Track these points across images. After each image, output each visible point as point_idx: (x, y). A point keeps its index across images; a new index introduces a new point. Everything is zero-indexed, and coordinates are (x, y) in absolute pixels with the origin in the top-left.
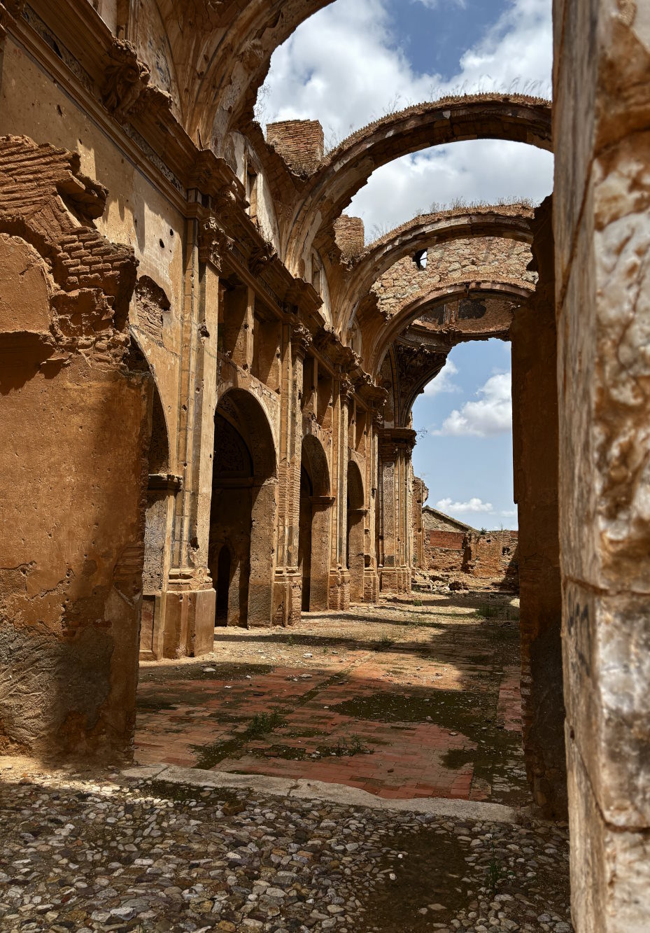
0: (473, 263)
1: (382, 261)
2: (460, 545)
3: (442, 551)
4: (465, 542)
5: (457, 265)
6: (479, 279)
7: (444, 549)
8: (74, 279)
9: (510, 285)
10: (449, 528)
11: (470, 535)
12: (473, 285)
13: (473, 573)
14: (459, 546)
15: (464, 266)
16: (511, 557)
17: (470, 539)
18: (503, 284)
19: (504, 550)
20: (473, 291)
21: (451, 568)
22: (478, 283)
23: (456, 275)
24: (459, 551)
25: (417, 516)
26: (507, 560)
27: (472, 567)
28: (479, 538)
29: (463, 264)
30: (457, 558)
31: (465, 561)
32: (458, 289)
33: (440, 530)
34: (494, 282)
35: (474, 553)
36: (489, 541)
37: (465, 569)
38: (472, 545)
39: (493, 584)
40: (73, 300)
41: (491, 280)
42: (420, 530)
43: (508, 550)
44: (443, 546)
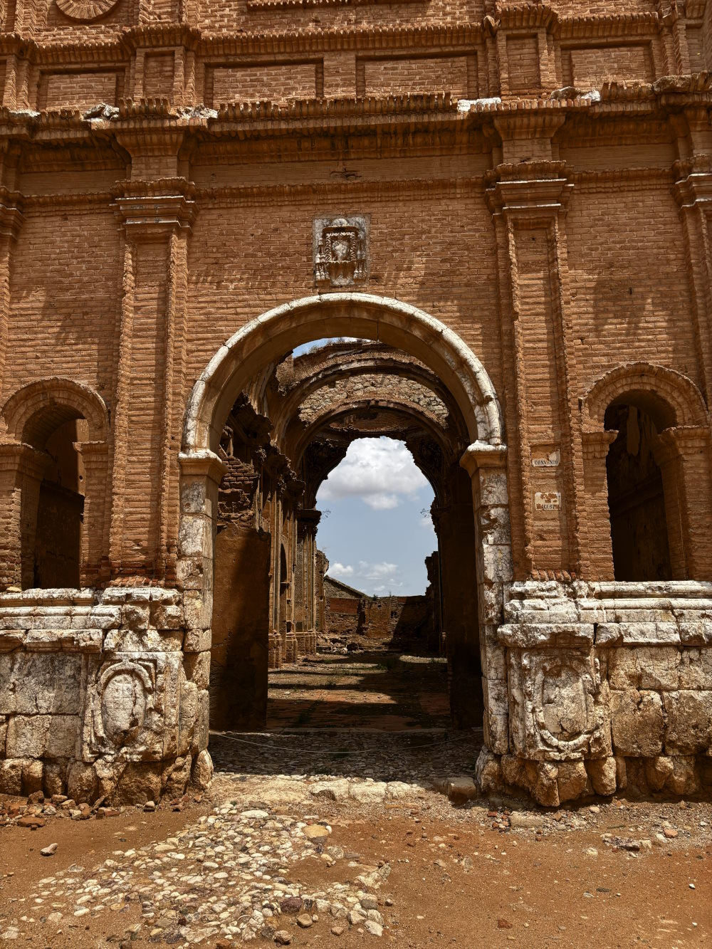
0: (373, 385)
1: (308, 389)
2: (356, 610)
3: (340, 616)
4: (360, 607)
5: (360, 386)
6: (377, 399)
7: (342, 614)
8: (228, 483)
9: (401, 404)
10: (346, 596)
11: (364, 601)
12: (373, 403)
13: (367, 635)
14: (354, 612)
15: (366, 387)
16: (397, 619)
17: (364, 605)
18: (396, 403)
19: (392, 613)
20: (372, 407)
21: (348, 631)
22: (377, 402)
23: (360, 393)
24: (354, 616)
25: (320, 586)
26: (394, 622)
27: (366, 629)
28: (371, 603)
29: (365, 385)
30: (352, 622)
31: (360, 624)
32: (361, 405)
33: (338, 597)
34: (388, 401)
35: (367, 617)
36: (379, 606)
37: (360, 631)
38: (365, 610)
39: (384, 644)
40: (227, 495)
41: (386, 399)
42: (321, 598)
43: (396, 613)
44: (342, 611)
